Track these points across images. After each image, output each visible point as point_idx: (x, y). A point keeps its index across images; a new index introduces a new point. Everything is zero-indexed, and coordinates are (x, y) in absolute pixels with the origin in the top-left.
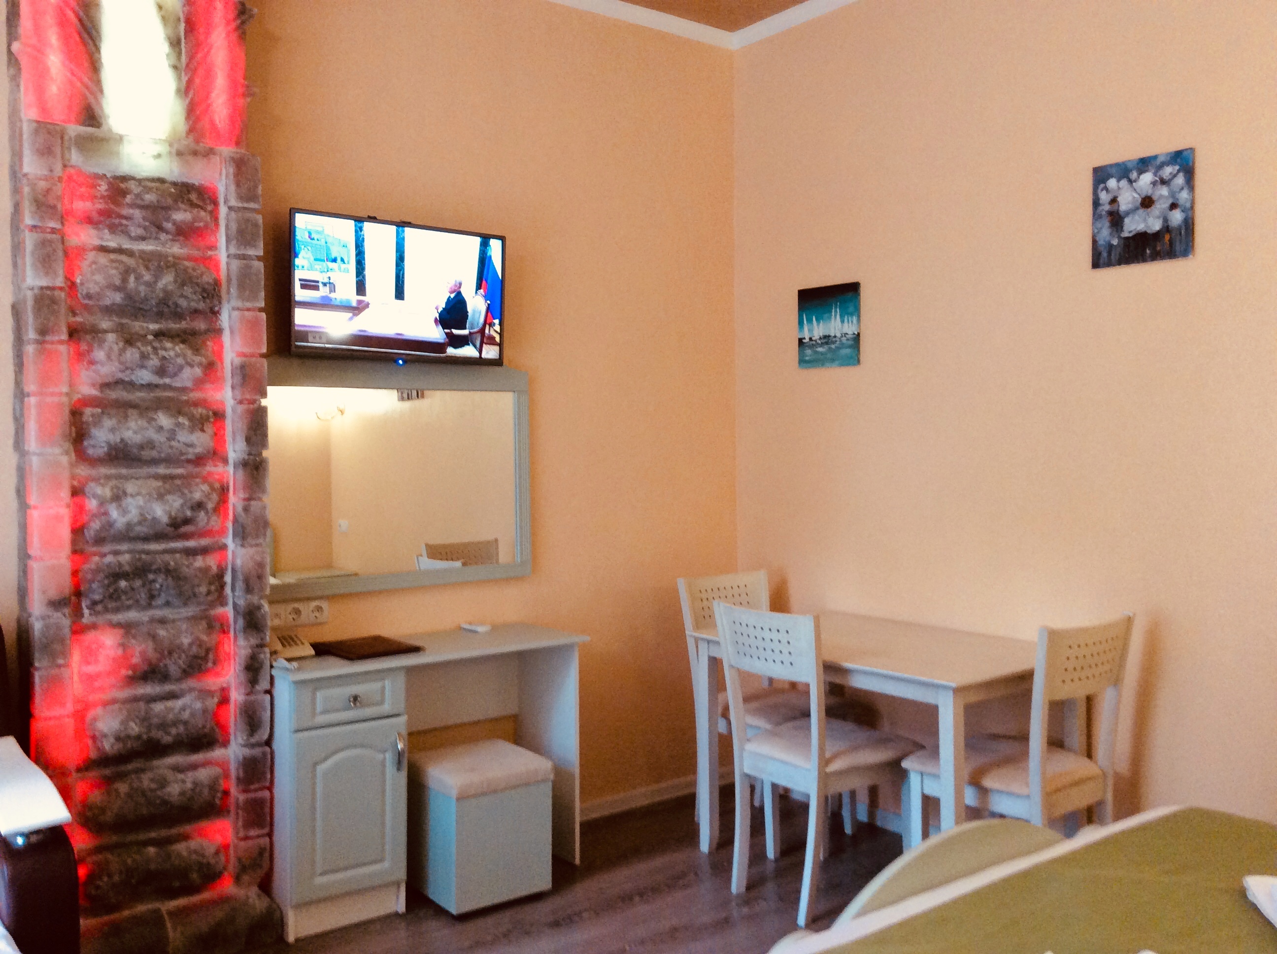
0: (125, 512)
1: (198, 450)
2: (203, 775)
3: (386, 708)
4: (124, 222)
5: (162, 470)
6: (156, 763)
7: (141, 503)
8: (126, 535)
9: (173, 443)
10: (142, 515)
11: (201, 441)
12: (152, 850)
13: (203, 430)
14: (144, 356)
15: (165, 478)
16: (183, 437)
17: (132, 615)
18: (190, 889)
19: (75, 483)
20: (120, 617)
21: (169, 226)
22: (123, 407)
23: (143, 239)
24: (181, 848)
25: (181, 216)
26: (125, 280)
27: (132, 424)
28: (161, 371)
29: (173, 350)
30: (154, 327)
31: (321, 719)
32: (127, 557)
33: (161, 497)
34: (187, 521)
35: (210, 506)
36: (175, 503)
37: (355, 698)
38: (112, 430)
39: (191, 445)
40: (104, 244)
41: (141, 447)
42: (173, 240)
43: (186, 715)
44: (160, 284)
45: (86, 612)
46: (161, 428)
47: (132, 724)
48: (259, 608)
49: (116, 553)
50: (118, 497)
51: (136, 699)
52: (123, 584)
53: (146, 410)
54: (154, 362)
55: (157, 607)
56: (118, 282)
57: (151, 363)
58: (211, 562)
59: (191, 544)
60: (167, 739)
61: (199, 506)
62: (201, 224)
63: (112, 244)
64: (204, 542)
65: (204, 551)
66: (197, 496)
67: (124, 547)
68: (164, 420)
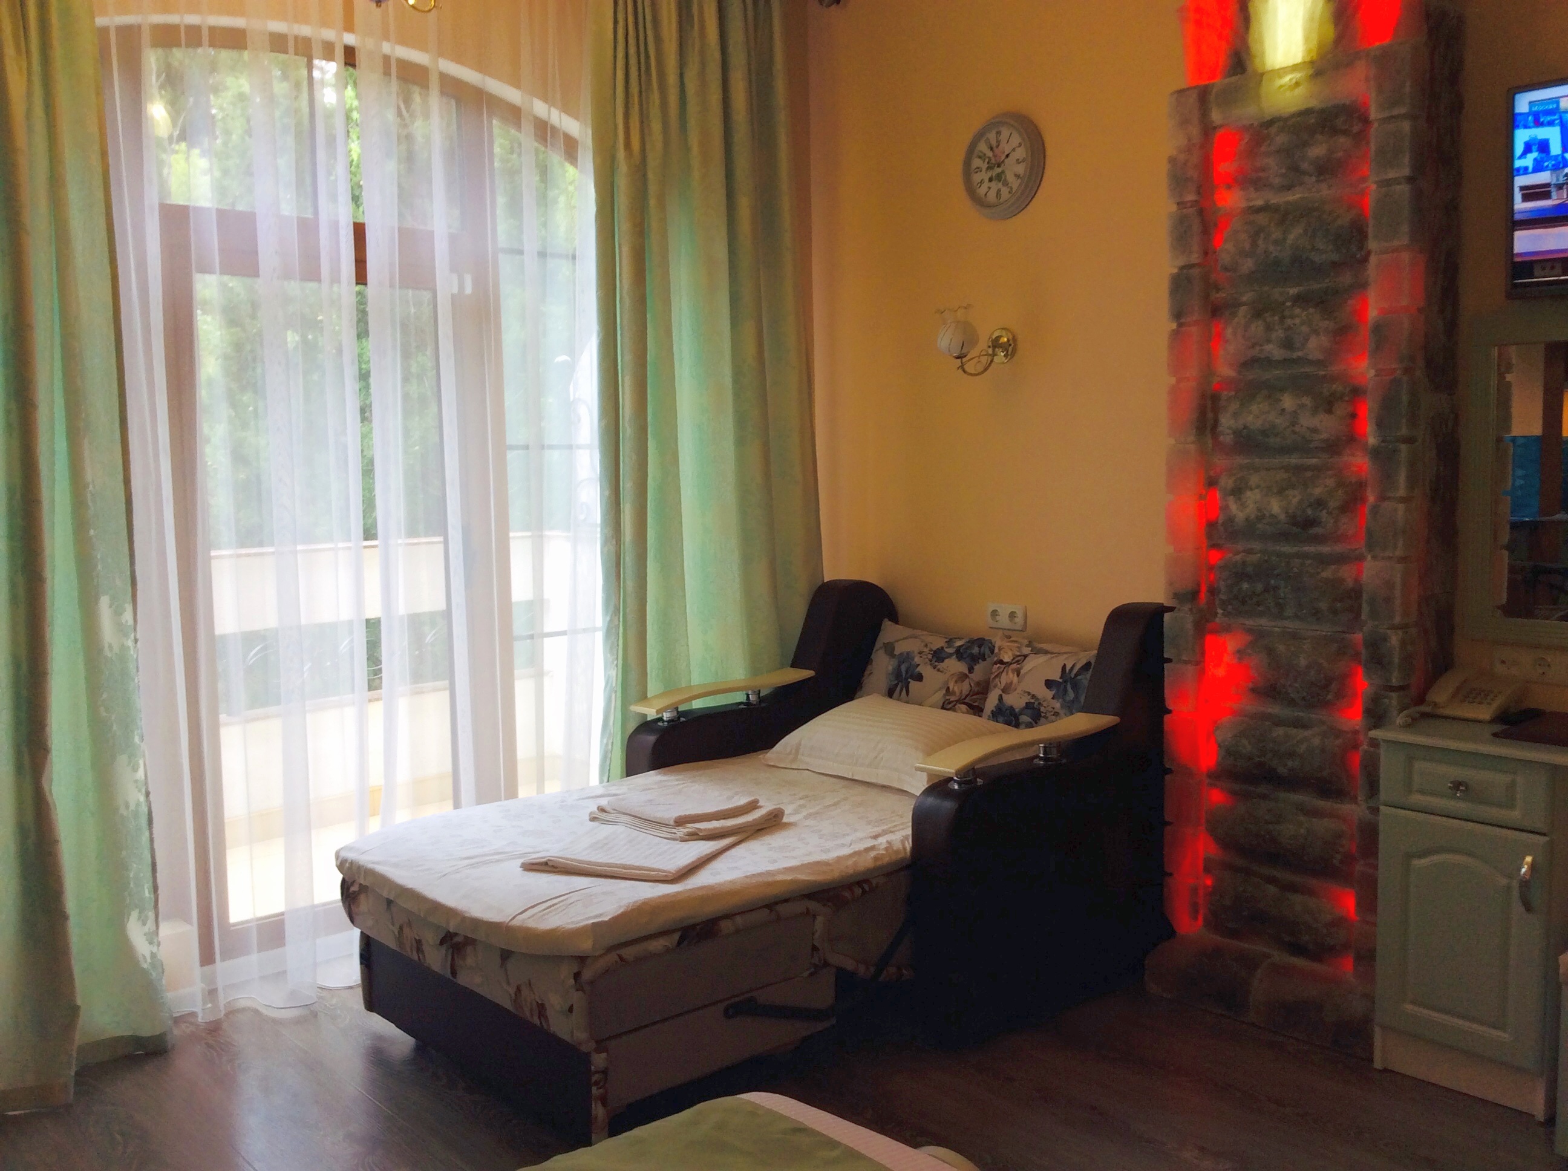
0: (1243, 506)
1: (1324, 436)
2: (1323, 826)
3: (1515, 815)
4: (1261, 174)
5: (1294, 460)
7: (1258, 497)
8: (1249, 530)
9: (1297, 429)
10: (1259, 510)
11: (1327, 425)
12: (1272, 889)
13: (1329, 411)
14: (1269, 328)
15: (1299, 469)
16: (1307, 421)
17: (1264, 622)
18: (1298, 949)
19: (1212, 473)
20: (1249, 622)
21: (1305, 166)
22: (1249, 391)
23: (1289, 188)
24: (1297, 899)
25: (1317, 151)
26: (1254, 244)
27: (1254, 408)
28: (1288, 344)
29: (1300, 318)
30: (1293, 291)
31: (1417, 799)
32: (1254, 558)
33: (1281, 491)
34: (1310, 523)
35: (1333, 504)
36: (1295, 497)
37: (1457, 785)
38: (1236, 415)
39: (1315, 430)
40: (1251, 204)
41: (1264, 433)
42: (1318, 181)
43: (1302, 749)
44: (1291, 237)
45: (1220, 611)
46: (1283, 410)
49: (1250, 552)
50: (1237, 492)
51: (1265, 717)
52: (1245, 586)
53: (1272, 391)
54: (1279, 334)
55: (1286, 618)
56: (1247, 246)
57: (1274, 335)
58: (1347, 573)
59: (1325, 549)
61: (1320, 503)
62: (1340, 154)
63: (1260, 203)
64: (1339, 548)
65: (1341, 559)
66: (1317, 491)
67: (1257, 546)
68: (1288, 402)
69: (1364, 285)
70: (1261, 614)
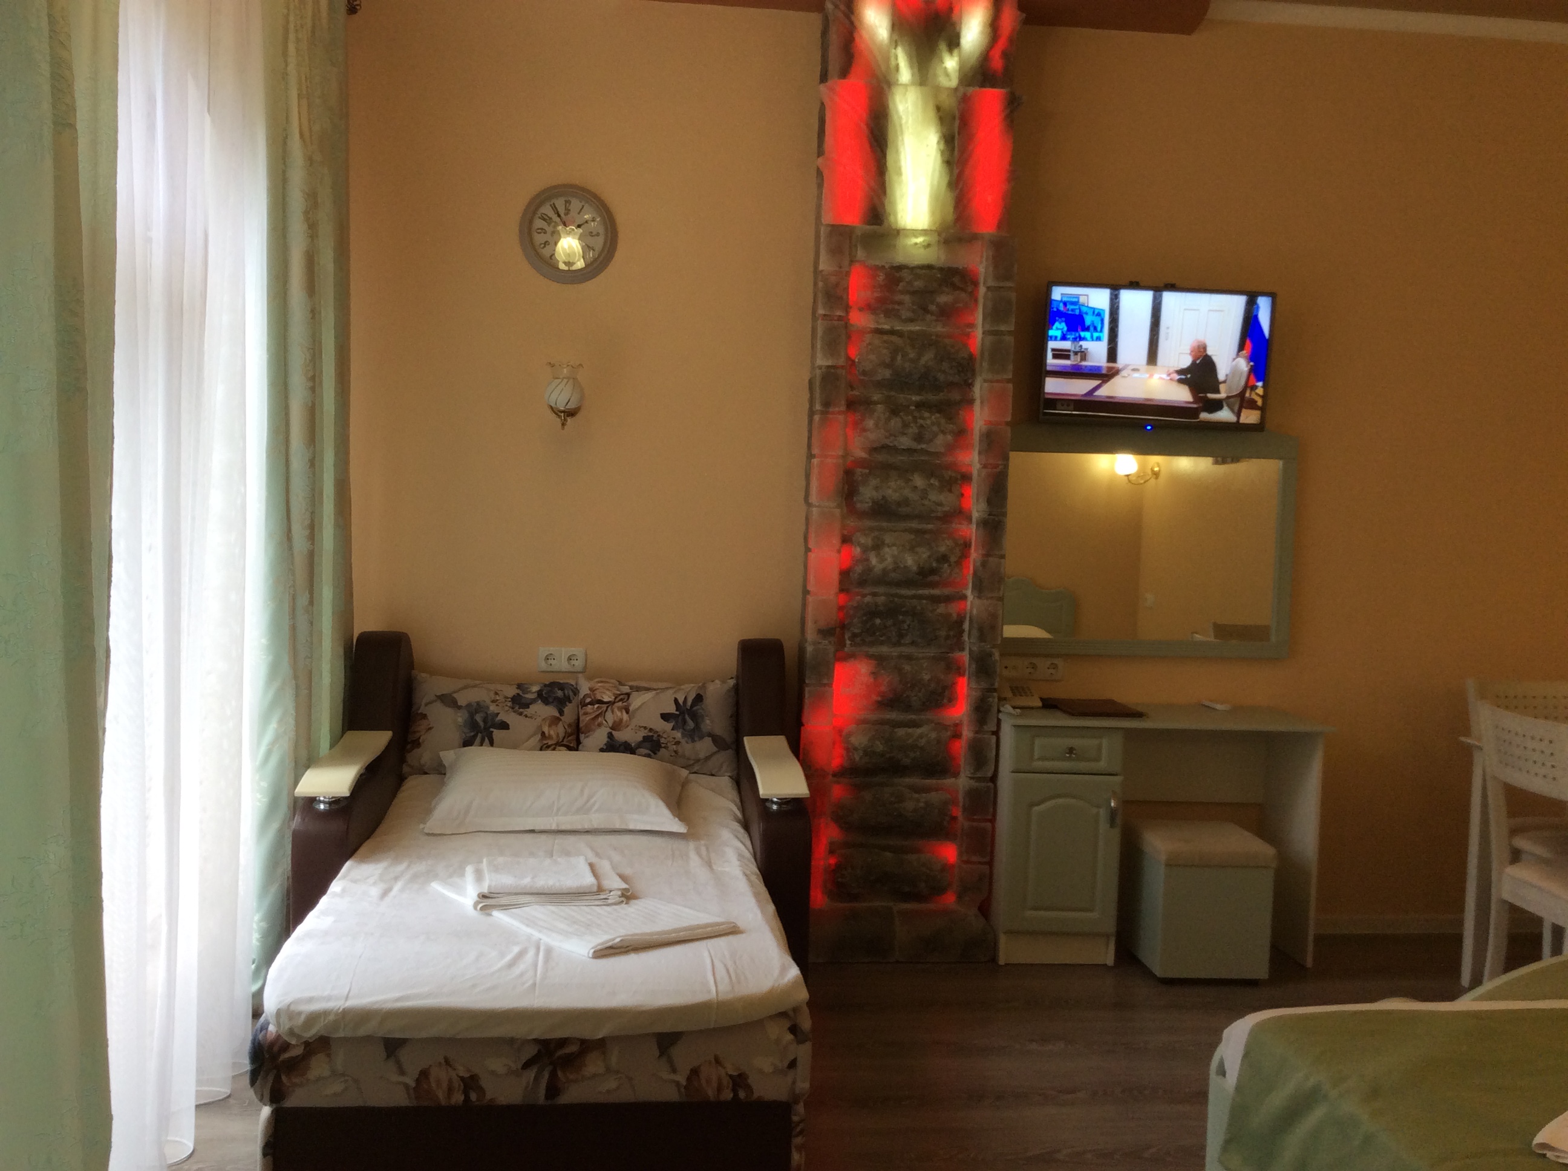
0: (882, 560)
1: (947, 509)
2: (934, 797)
3: (1102, 765)
4: (896, 307)
5: (914, 525)
6: (897, 780)
7: (896, 553)
8: (883, 580)
9: (926, 502)
10: (895, 563)
11: (947, 500)
12: (888, 854)
13: (950, 491)
14: (906, 425)
15: (919, 532)
16: (933, 496)
17: (884, 650)
18: (918, 897)
19: (845, 532)
20: (873, 650)
21: (933, 308)
22: (885, 470)
23: (911, 320)
24: (912, 857)
25: (943, 299)
26: (893, 359)
27: (892, 484)
28: (919, 438)
29: (929, 419)
30: (915, 398)
31: (1038, 764)
32: (881, 599)
33: (912, 549)
34: (933, 571)
35: (953, 559)
36: (924, 553)
37: (1071, 750)
38: (876, 488)
39: (940, 504)
40: (880, 327)
41: (899, 504)
42: (936, 321)
43: (923, 742)
44: (923, 361)
45: (848, 642)
46: (916, 487)
47: (878, 743)
48: (990, 655)
49: (874, 594)
50: (877, 547)
51: (882, 722)
52: (878, 621)
53: (904, 472)
54: (913, 430)
55: (905, 645)
56: (888, 360)
57: (911, 430)
58: (953, 609)
59: (936, 592)
60: (906, 761)
61: (944, 558)
62: (961, 305)
63: (886, 327)
64: (947, 591)
65: (948, 599)
66: (943, 549)
67: (881, 590)
68: (919, 481)
69: (971, 402)
70: (882, 643)
